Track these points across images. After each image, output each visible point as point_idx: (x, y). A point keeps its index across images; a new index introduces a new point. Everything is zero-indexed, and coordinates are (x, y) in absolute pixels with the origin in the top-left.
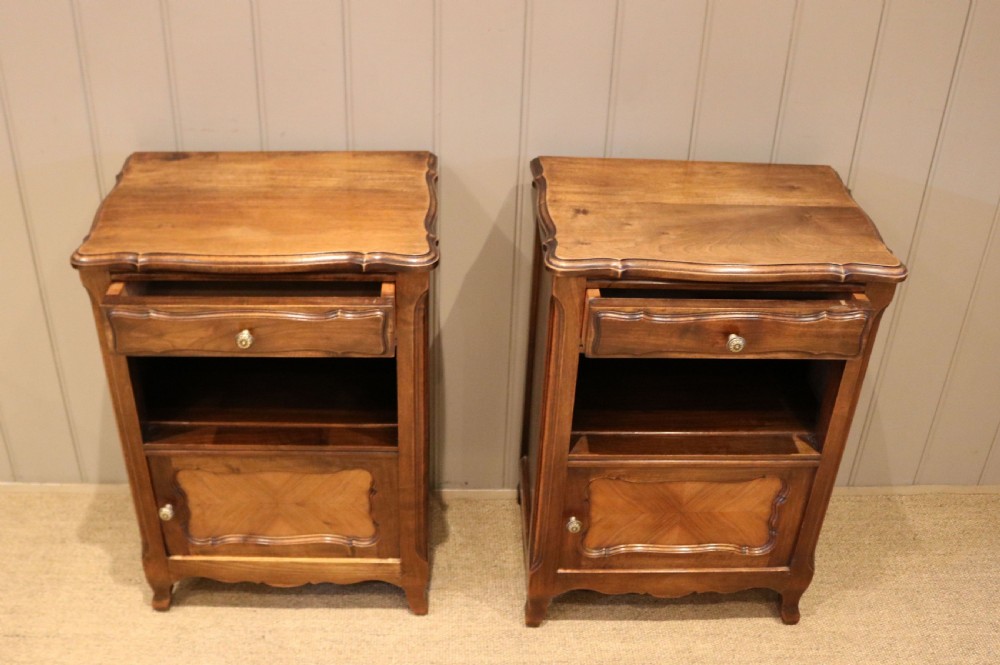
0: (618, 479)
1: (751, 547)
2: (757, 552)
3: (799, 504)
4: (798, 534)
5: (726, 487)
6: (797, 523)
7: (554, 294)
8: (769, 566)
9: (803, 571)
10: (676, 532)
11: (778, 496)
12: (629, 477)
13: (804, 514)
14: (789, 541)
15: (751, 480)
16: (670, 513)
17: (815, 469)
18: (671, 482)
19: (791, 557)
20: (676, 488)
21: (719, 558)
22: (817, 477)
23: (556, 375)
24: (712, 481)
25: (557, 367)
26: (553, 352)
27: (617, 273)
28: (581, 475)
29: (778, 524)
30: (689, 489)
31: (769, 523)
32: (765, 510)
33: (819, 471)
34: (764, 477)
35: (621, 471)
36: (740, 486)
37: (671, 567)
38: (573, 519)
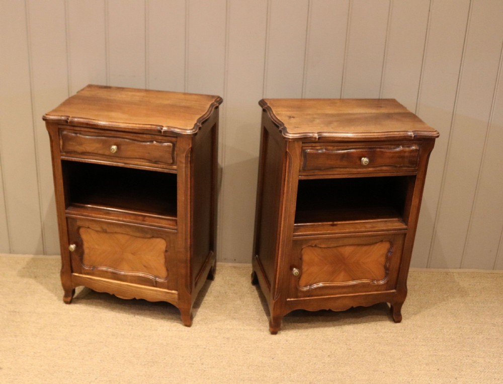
0: (316, 246)
1: (378, 280)
2: (382, 282)
3: (398, 254)
4: (399, 271)
5: (365, 248)
6: (398, 264)
7: (287, 150)
8: (386, 290)
9: (402, 292)
10: (343, 274)
11: (389, 251)
12: (320, 244)
13: (401, 260)
14: (395, 275)
15: (376, 243)
16: (340, 264)
17: (405, 234)
18: (340, 246)
19: (396, 284)
20: (342, 250)
21: (364, 286)
22: (406, 239)
23: (288, 192)
24: (358, 245)
25: (288, 188)
26: (286, 180)
27: (316, 138)
28: (298, 244)
29: (389, 266)
30: (347, 250)
31: (385, 267)
32: (383, 260)
33: (407, 235)
34: (382, 241)
35: (317, 242)
36: (372, 247)
37: (340, 294)
38: (294, 269)
